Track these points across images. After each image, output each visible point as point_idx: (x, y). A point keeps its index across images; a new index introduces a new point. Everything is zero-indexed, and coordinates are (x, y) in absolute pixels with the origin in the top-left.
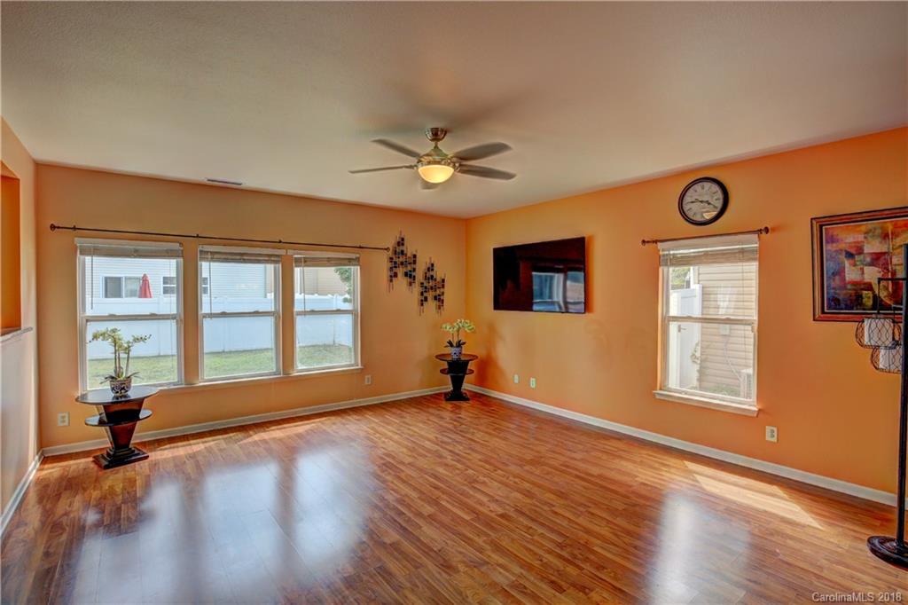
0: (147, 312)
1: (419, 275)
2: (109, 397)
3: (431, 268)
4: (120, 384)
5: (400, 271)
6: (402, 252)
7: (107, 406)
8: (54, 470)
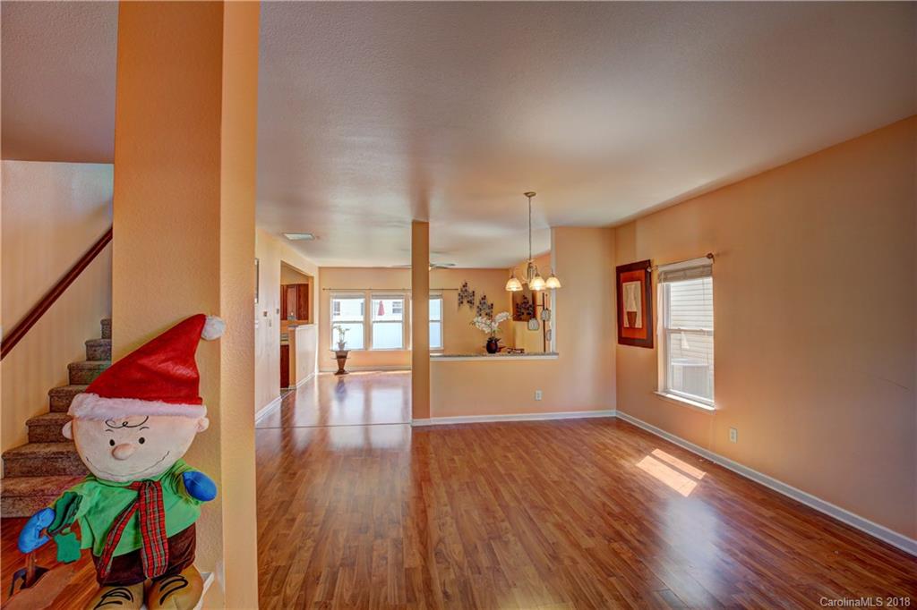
0: (353, 320)
1: (477, 302)
2: (338, 349)
3: (484, 298)
4: (341, 345)
5: (465, 301)
6: (466, 290)
7: (337, 352)
8: (321, 374)
